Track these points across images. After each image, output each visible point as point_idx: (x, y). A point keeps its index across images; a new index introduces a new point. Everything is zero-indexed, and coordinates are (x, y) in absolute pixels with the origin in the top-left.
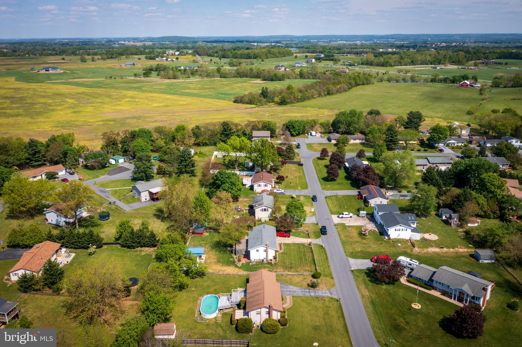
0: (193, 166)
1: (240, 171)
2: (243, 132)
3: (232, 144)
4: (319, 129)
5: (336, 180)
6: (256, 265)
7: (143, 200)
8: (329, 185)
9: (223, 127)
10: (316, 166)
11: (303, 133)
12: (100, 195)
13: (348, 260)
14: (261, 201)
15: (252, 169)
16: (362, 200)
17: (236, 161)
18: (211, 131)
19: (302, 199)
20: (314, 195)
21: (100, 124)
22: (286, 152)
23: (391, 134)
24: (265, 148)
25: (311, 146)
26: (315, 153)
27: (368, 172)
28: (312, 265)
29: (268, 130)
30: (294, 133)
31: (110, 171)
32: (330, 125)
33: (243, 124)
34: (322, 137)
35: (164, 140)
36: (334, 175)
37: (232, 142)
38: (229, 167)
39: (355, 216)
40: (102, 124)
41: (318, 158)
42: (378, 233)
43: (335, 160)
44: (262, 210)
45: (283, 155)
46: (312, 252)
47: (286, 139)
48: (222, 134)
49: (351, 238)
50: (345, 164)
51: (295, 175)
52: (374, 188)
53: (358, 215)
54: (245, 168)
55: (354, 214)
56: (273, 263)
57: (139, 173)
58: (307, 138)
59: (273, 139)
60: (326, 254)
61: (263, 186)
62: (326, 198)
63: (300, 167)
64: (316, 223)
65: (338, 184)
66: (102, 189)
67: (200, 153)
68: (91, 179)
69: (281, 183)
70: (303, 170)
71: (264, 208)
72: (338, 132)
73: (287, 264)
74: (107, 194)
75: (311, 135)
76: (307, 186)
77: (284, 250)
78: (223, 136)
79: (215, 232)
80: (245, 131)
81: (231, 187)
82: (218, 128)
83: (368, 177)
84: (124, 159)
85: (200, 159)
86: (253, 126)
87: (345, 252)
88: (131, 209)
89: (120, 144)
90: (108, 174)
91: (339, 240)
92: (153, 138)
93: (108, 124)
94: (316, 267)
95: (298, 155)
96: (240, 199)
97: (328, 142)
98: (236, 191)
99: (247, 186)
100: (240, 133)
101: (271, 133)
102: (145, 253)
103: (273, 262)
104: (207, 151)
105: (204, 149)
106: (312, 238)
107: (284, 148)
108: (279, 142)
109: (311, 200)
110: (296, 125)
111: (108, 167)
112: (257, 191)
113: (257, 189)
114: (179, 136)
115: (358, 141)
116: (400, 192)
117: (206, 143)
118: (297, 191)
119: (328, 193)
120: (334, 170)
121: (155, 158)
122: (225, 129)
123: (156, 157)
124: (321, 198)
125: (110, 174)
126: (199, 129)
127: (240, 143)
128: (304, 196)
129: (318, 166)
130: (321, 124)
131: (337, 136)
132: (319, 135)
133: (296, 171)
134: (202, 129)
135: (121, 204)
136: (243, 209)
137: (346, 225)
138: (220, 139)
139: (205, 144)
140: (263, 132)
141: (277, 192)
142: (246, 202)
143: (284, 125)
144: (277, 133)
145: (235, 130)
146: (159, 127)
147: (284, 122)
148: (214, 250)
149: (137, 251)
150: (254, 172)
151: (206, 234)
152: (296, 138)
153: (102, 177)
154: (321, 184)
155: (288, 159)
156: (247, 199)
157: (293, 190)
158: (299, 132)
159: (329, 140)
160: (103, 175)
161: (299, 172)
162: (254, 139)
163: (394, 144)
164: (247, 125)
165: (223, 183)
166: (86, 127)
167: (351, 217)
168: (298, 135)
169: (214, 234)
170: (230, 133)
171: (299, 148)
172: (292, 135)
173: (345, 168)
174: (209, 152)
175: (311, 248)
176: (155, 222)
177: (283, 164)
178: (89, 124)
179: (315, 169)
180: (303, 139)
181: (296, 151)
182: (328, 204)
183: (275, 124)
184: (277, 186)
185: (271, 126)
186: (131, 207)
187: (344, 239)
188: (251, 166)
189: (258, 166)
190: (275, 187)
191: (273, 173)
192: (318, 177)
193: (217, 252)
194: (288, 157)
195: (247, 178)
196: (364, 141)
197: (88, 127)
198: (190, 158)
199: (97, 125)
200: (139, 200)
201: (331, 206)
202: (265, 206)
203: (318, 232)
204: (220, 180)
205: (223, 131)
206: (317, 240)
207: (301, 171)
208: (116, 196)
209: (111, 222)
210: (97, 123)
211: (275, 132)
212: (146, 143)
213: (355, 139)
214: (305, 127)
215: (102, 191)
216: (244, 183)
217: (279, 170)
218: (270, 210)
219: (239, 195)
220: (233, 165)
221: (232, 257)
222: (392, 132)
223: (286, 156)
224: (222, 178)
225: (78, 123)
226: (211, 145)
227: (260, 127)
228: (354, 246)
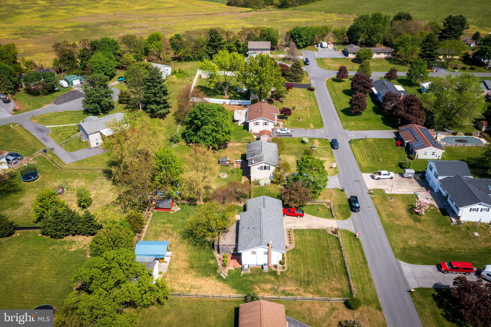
0: (165, 93)
1: (230, 98)
2: (236, 43)
3: (219, 62)
4: (332, 39)
5: (361, 113)
6: (251, 275)
7: (93, 144)
8: (353, 121)
9: (210, 36)
10: (332, 91)
11: (312, 44)
12: (34, 137)
13: (399, 266)
14: (259, 154)
15: (246, 96)
16: (403, 148)
17: (225, 84)
18: (195, 41)
19: (317, 143)
20: (334, 138)
21: (67, 31)
22: (293, 71)
23: (430, 46)
24: (265, 68)
25: (322, 62)
26: (328, 71)
27: (412, 105)
28: (343, 277)
29: (267, 40)
30: (300, 44)
31: (59, 98)
32: (345, 34)
33: (236, 32)
34: (335, 49)
35: (134, 54)
36: (359, 107)
37: (220, 58)
38: (217, 93)
39: (397, 175)
40: (70, 31)
41: (334, 80)
42: (439, 211)
43: (359, 83)
44: (261, 168)
45: (288, 76)
46: (340, 247)
47: (291, 52)
48: (209, 45)
49: (397, 219)
50: (372, 90)
51: (305, 106)
52: (419, 130)
53: (402, 175)
54: (238, 93)
55: (395, 173)
56: (279, 274)
57: (91, 103)
58: (317, 50)
59: (273, 52)
60: (363, 253)
61: (261, 124)
62: (350, 142)
63: (311, 92)
64: (340, 187)
65: (365, 120)
66: (41, 126)
67: (179, 72)
68: (30, 110)
69: (286, 118)
70: (314, 97)
71: (263, 165)
72: (356, 43)
73: (302, 274)
74: (45, 135)
75: (321, 46)
76: (322, 122)
77: (296, 244)
78: (210, 48)
79: (190, 205)
80: (238, 41)
81: (216, 129)
82: (204, 38)
83: (412, 114)
84: (81, 80)
85: (179, 80)
86: (249, 35)
87: (393, 250)
88: (73, 161)
89: (79, 58)
90: (55, 103)
91: (380, 222)
92: (119, 51)
93: (77, 31)
94: (349, 281)
95: (307, 75)
96: (230, 145)
97: (344, 57)
98: (223, 136)
99: (240, 123)
100: (232, 44)
101: (271, 44)
102: (76, 248)
103: (279, 270)
104: (189, 69)
105: (185, 66)
106: (338, 219)
107: (289, 65)
108: (282, 56)
109: (329, 145)
110: (303, 33)
111: (58, 91)
112: (253, 131)
113: (254, 128)
114: (153, 49)
115: (382, 56)
116: (454, 134)
117: (189, 57)
118: (309, 130)
119: (353, 135)
120: (361, 100)
121: (120, 80)
122: (213, 39)
123: (122, 77)
124: (343, 143)
125: (57, 102)
126: (180, 39)
127: (231, 60)
128: (320, 139)
129: (334, 91)
130: (335, 33)
131: (356, 48)
132: (331, 46)
133: (306, 98)
134: (184, 39)
135: (60, 152)
136: (234, 161)
137: (387, 192)
138: (207, 53)
139: (188, 59)
140: (261, 42)
141: (281, 132)
142: (237, 148)
143: (288, 33)
144: (278, 44)
145: (225, 40)
146: (128, 36)
147: (287, 30)
148: (186, 241)
149: (65, 242)
150: (250, 101)
151: (176, 209)
152: (302, 51)
153: (46, 107)
154: (341, 119)
155: (294, 80)
156: (238, 144)
157: (303, 129)
158: (307, 43)
159: (346, 53)
160: (48, 103)
161: (310, 100)
162: (250, 52)
163: (432, 60)
164: (241, 34)
165: (204, 123)
166: (50, 34)
167: (392, 178)
168: (305, 46)
169: (189, 208)
170: (220, 44)
171: (307, 65)
172: (299, 47)
173: (372, 95)
174: (192, 69)
175: (338, 239)
176: (102, 184)
177: (288, 89)
178: (55, 30)
179: (331, 96)
180: (311, 52)
181: (304, 68)
182: (354, 155)
183: (277, 31)
184: (281, 124)
185: (271, 35)
186: (73, 158)
187: (386, 220)
188: (245, 91)
189: (255, 92)
190: (278, 125)
191: (274, 101)
192: (337, 109)
193: (191, 247)
194: (295, 78)
195: (239, 111)
196: (390, 56)
197: (53, 34)
198: (160, 83)
199: (65, 32)
200: (87, 145)
201: (359, 157)
202: (265, 163)
203: (345, 206)
204: (199, 119)
205: (210, 41)
206: (346, 222)
207: (312, 99)
208: (57, 138)
209: (38, 183)
210: (65, 30)
211: (277, 43)
212: (107, 59)
213: (378, 53)
214: (314, 36)
215: (40, 130)
216: (236, 118)
217: (283, 97)
218: (273, 168)
219: (226, 140)
220: (221, 89)
221: (214, 258)
222: (431, 44)
223: (291, 76)
224: (202, 115)
225: (42, 30)
226: (195, 60)
227: (258, 36)
228: (405, 236)
